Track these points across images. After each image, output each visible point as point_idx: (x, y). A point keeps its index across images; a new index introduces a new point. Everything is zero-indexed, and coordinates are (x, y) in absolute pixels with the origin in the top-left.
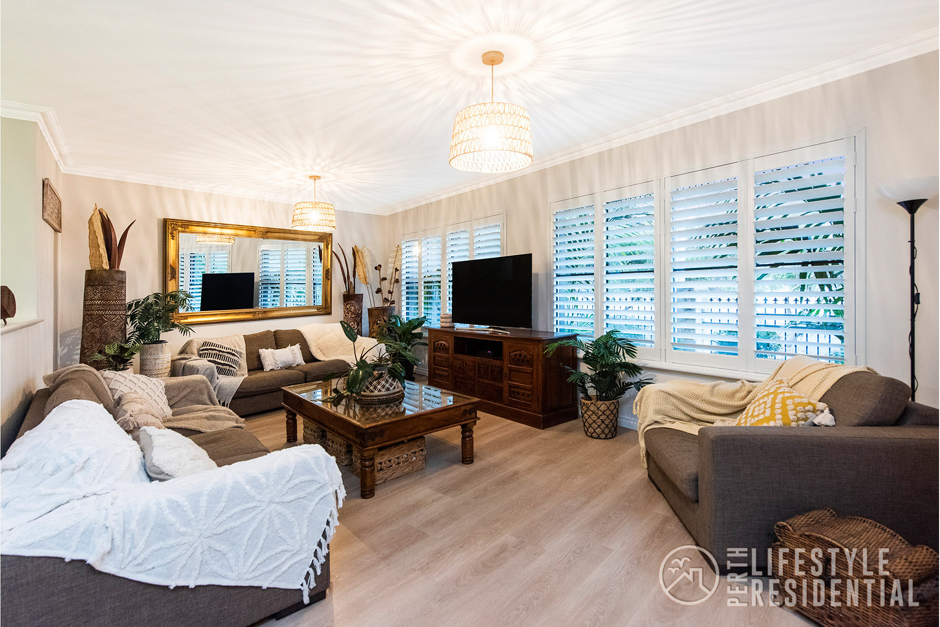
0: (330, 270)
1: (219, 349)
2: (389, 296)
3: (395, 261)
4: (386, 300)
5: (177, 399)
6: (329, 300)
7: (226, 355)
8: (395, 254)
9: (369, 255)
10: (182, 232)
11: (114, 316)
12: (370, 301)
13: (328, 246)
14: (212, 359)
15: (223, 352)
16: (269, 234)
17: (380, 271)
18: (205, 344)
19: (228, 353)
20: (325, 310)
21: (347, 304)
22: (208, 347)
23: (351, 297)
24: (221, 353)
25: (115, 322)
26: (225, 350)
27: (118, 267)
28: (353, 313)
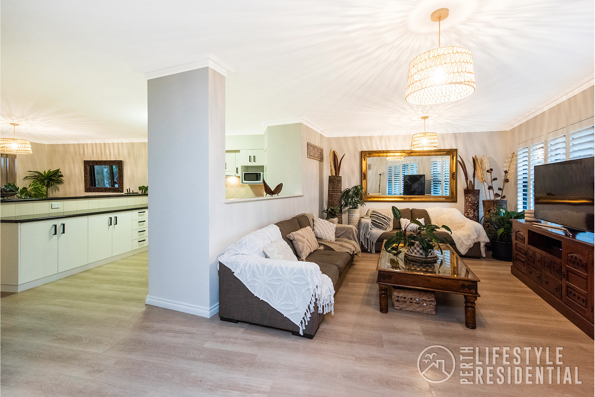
0: (455, 173)
1: (379, 215)
2: (500, 192)
3: (510, 165)
4: (497, 195)
5: (340, 234)
6: (455, 193)
7: (382, 219)
8: (510, 160)
9: (488, 161)
10: (369, 157)
11: (335, 195)
12: (486, 195)
13: (454, 158)
14: (374, 219)
15: (381, 217)
16: (413, 154)
17: (491, 173)
18: (373, 211)
19: (382, 217)
20: (452, 199)
21: (466, 196)
22: (374, 213)
23: (471, 191)
24: (379, 217)
25: (336, 198)
26: (381, 216)
27: (339, 174)
28: (470, 203)
